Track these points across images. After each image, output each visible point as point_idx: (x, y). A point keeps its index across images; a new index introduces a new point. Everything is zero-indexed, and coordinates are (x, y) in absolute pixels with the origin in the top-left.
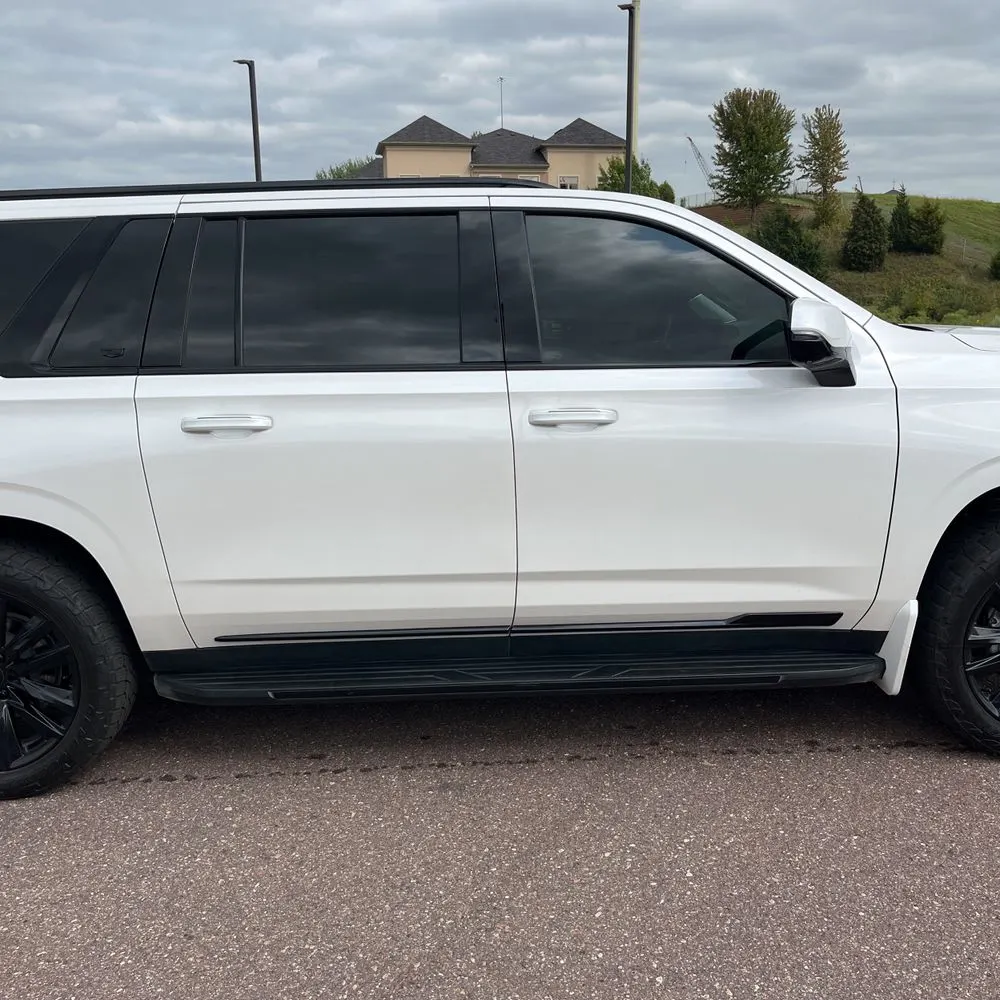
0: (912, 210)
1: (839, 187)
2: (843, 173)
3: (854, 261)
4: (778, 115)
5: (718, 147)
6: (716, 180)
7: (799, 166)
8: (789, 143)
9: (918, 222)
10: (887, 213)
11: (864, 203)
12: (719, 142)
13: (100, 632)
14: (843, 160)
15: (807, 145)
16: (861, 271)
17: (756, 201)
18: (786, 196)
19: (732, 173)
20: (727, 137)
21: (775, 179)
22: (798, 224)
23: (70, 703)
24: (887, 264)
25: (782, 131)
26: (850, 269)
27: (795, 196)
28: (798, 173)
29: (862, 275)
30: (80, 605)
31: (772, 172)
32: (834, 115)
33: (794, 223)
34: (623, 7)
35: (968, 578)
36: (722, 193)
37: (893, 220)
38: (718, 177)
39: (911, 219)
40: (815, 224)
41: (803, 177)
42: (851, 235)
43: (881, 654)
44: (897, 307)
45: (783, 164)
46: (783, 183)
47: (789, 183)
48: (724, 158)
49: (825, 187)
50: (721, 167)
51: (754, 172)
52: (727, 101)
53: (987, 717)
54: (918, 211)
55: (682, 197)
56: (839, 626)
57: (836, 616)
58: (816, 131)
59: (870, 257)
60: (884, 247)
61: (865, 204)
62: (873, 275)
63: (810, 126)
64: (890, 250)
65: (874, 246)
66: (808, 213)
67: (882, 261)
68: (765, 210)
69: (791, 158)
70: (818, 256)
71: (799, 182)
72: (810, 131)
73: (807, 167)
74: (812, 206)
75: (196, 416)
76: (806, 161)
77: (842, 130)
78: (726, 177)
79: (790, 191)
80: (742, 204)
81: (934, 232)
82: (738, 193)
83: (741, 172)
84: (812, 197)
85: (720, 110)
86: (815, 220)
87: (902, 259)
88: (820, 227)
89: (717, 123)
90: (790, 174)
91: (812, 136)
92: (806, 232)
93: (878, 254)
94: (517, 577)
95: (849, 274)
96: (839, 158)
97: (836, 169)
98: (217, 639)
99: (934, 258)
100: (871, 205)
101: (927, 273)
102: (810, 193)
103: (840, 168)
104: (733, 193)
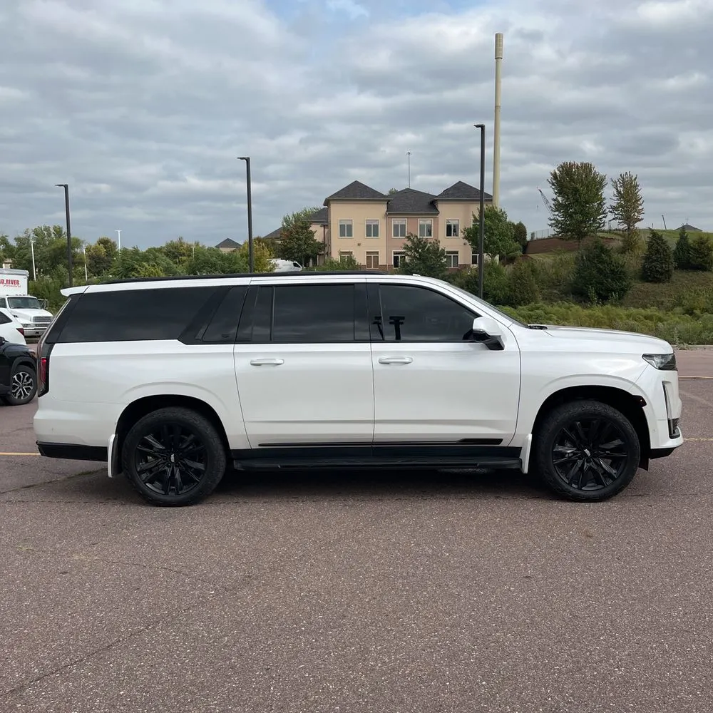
0: (690, 241)
1: (638, 225)
2: (641, 216)
3: (649, 276)
4: (594, 178)
5: (554, 200)
6: (553, 222)
7: (611, 212)
8: (603, 197)
9: (694, 249)
10: (672, 244)
11: (655, 236)
12: (555, 197)
13: (216, 441)
14: (640, 207)
15: (616, 198)
16: (656, 282)
17: (581, 235)
18: (603, 231)
19: (564, 216)
20: (560, 193)
21: (594, 221)
22: (609, 251)
23: (203, 468)
24: (674, 278)
25: (597, 189)
26: (648, 281)
27: (610, 231)
28: (610, 216)
29: (656, 285)
30: (208, 430)
31: (592, 216)
32: (633, 178)
33: (607, 250)
34: (477, 126)
35: (552, 425)
36: (558, 230)
37: (677, 248)
38: (554, 219)
39: (689, 248)
40: (623, 251)
41: (614, 219)
42: (647, 258)
43: (521, 457)
44: (681, 308)
45: (599, 211)
46: (600, 224)
47: (604, 223)
48: (558, 207)
49: (629, 226)
50: (557, 213)
51: (579, 217)
52: (559, 170)
53: (563, 483)
54: (694, 242)
55: (532, 232)
56: (502, 444)
57: (501, 440)
58: (622, 189)
59: (661, 274)
60: (671, 267)
61: (656, 238)
62: (664, 286)
63: (617, 186)
64: (675, 268)
65: (664, 266)
66: (618, 243)
67: (670, 276)
68: (587, 241)
69: (605, 207)
70: (624, 273)
71: (611, 222)
72: (617, 189)
73: (616, 213)
74: (620, 238)
75: (256, 359)
76: (615, 208)
77: (639, 188)
78: (560, 219)
79: (606, 228)
80: (572, 238)
81: (706, 256)
82: (568, 231)
83: (571, 216)
84: (621, 232)
85: (555, 176)
86: (623, 247)
87: (684, 274)
88: (627, 253)
89: (553, 184)
90: (604, 217)
91: (619, 192)
92: (615, 256)
93: (668, 271)
94: (375, 422)
95: (646, 284)
96: (638, 207)
97: (636, 214)
98: (260, 445)
99: (707, 274)
100: (660, 238)
101: (702, 285)
102: (619, 230)
103: (639, 213)
104: (564, 230)
